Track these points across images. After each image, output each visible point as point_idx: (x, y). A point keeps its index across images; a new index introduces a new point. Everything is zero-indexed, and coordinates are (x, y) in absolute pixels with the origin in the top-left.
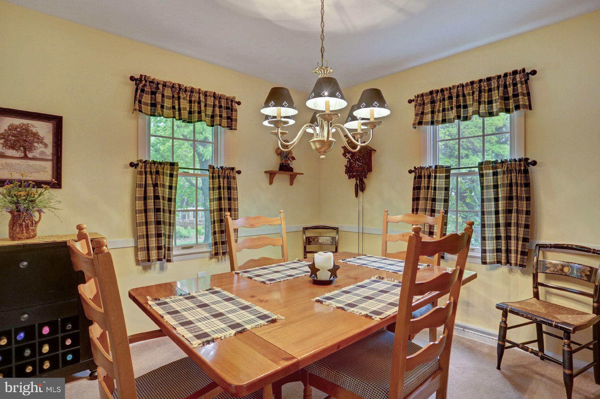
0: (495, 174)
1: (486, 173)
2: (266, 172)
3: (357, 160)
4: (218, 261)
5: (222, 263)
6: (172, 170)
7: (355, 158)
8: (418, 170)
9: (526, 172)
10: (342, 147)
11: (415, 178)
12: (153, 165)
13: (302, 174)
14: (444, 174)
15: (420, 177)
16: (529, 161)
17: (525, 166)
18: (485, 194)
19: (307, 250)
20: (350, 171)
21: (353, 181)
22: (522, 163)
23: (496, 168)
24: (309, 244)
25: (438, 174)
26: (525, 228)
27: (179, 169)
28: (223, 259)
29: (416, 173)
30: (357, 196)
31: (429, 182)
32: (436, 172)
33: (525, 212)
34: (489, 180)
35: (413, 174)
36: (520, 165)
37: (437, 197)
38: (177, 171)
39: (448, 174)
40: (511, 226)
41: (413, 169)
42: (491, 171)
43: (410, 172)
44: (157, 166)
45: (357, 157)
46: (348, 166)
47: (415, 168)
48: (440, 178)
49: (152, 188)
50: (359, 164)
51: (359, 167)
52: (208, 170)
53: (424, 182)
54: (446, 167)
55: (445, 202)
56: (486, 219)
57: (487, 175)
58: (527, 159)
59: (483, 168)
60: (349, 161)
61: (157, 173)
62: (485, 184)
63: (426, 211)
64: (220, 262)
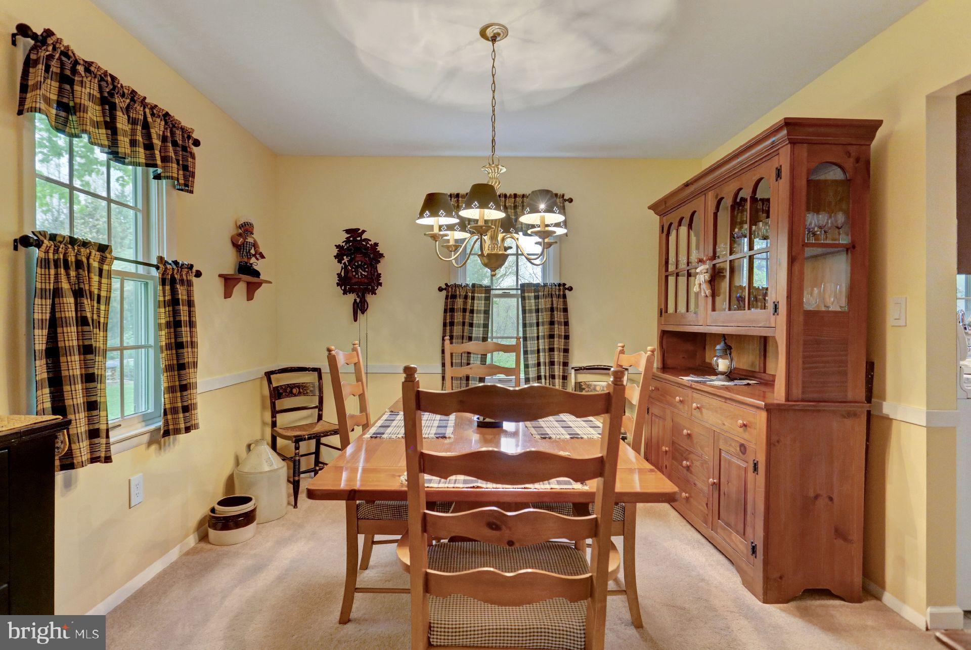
0: (537, 297)
1: (528, 296)
2: (220, 276)
3: (357, 267)
4: (160, 448)
5: (165, 450)
6: (102, 261)
7: (354, 265)
8: (452, 288)
9: (564, 296)
10: (336, 246)
11: (447, 298)
12: (70, 246)
13: (270, 282)
14: (483, 295)
15: (454, 297)
16: (567, 286)
17: (564, 291)
18: (527, 319)
19: (278, 409)
20: (345, 282)
21: (351, 297)
22: (562, 288)
23: (538, 292)
24: (279, 398)
25: (476, 295)
26: (564, 352)
27: (115, 261)
28: (167, 444)
29: (448, 292)
30: (355, 320)
31: (465, 303)
32: (473, 292)
33: (563, 337)
34: (531, 303)
35: (444, 292)
36: (559, 290)
37: (474, 322)
38: (110, 264)
39: (488, 295)
40: (554, 351)
41: (444, 287)
42: (533, 294)
43: (440, 289)
44: (79, 251)
45: (360, 263)
46: (343, 275)
47: (446, 285)
48: (479, 299)
49: (72, 300)
50: (364, 273)
51: (362, 277)
52: (157, 268)
53: (459, 303)
54: (485, 287)
55: (484, 327)
56: (529, 346)
57: (529, 298)
58: (564, 285)
59: (526, 291)
60: (345, 268)
61: (79, 264)
62: (527, 308)
63: (463, 339)
64: (162, 450)
